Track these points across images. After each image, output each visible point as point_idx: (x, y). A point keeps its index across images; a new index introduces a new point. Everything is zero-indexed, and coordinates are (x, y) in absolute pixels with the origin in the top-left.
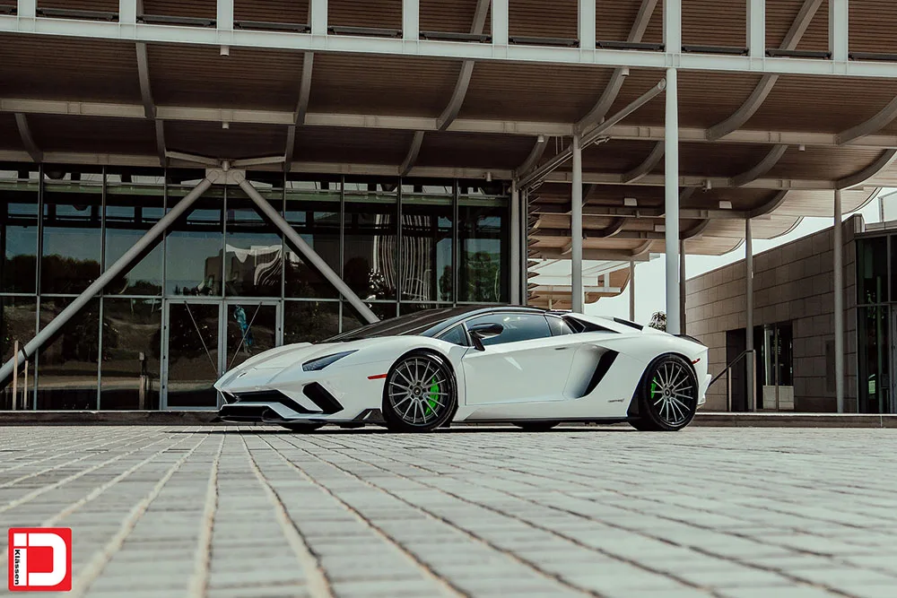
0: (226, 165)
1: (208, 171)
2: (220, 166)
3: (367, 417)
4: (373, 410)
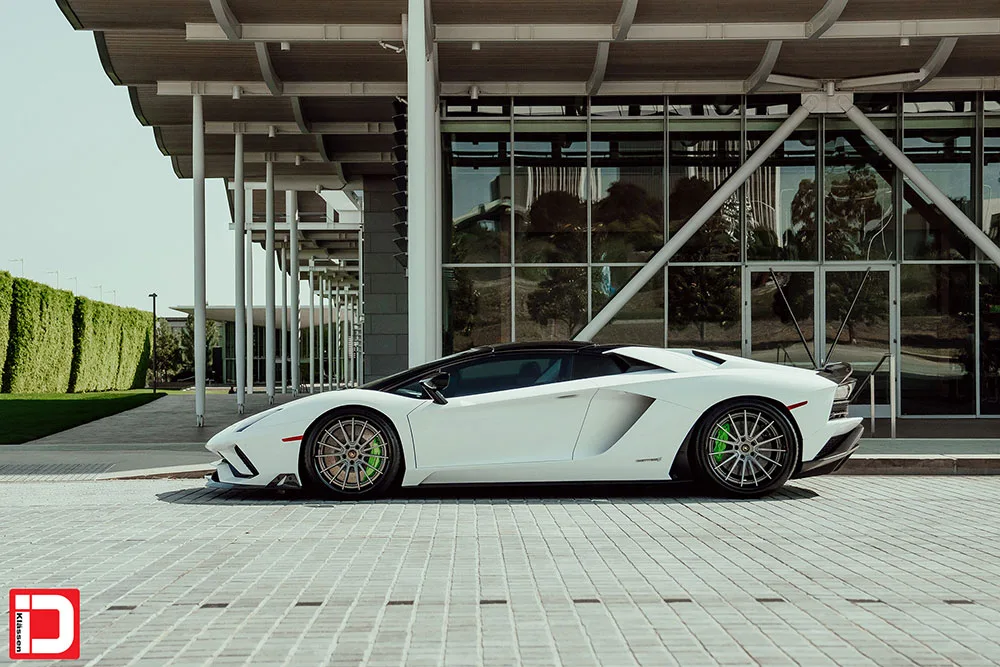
0: (831, 86)
1: (804, 96)
2: (822, 89)
3: (282, 483)
4: (288, 475)
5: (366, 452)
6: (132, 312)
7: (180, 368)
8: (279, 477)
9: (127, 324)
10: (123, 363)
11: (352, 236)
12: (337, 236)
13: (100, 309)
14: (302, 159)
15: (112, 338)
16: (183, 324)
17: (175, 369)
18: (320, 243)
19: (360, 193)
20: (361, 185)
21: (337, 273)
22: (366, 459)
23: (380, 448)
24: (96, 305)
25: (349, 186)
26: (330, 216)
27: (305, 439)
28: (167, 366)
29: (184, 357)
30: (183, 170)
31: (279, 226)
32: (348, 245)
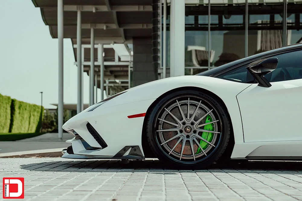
3: (127, 153)
4: (133, 147)
5: (201, 128)
6: (35, 106)
7: (53, 128)
8: (125, 149)
9: (32, 110)
10: (31, 126)
11: (125, 69)
12: (118, 69)
13: (22, 104)
14: (107, 27)
15: (26, 115)
16: (55, 111)
17: (51, 128)
18: (112, 72)
19: (131, 46)
20: (131, 41)
21: (117, 87)
22: (201, 134)
23: (212, 124)
24: (20, 102)
25: (126, 42)
26: (117, 59)
27: (147, 116)
28: (48, 128)
29: (55, 124)
30: (54, 35)
31: (96, 63)
32: (123, 73)
